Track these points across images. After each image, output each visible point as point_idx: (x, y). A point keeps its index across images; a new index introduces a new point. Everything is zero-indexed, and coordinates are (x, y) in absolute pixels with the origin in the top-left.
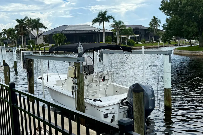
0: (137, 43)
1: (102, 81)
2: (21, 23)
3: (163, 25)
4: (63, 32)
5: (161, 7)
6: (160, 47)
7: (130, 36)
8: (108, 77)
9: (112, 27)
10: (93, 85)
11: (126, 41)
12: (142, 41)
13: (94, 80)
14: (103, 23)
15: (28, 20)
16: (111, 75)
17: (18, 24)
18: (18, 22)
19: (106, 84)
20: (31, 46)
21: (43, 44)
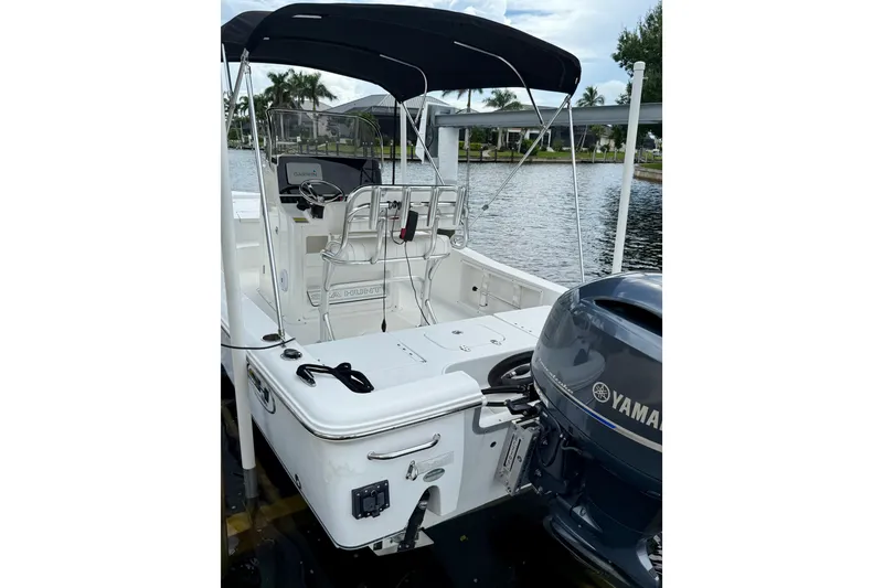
0: (544, 149)
1: (401, 237)
2: (279, 82)
3: (620, 99)
4: (374, 110)
5: (617, 52)
6: (596, 162)
7: (528, 132)
8: (432, 221)
9: (488, 105)
10: (350, 253)
11: (519, 143)
12: (554, 144)
13: (354, 228)
14: (467, 93)
15: (295, 77)
16: (452, 209)
17: (272, 84)
18: (273, 80)
19: (424, 256)
20: (299, 139)
21: (326, 136)
